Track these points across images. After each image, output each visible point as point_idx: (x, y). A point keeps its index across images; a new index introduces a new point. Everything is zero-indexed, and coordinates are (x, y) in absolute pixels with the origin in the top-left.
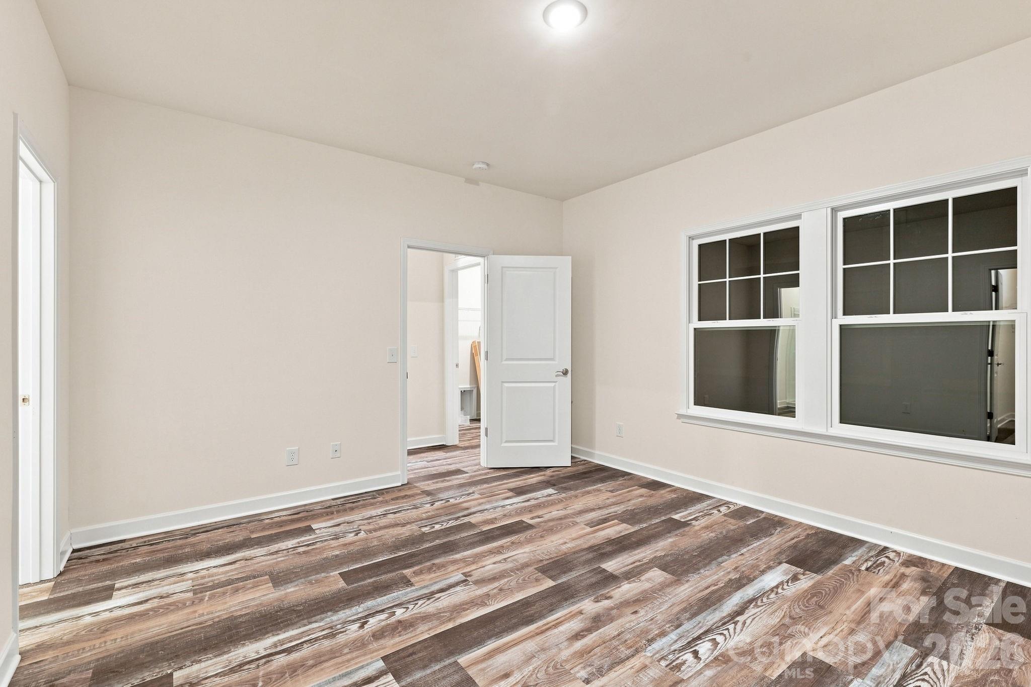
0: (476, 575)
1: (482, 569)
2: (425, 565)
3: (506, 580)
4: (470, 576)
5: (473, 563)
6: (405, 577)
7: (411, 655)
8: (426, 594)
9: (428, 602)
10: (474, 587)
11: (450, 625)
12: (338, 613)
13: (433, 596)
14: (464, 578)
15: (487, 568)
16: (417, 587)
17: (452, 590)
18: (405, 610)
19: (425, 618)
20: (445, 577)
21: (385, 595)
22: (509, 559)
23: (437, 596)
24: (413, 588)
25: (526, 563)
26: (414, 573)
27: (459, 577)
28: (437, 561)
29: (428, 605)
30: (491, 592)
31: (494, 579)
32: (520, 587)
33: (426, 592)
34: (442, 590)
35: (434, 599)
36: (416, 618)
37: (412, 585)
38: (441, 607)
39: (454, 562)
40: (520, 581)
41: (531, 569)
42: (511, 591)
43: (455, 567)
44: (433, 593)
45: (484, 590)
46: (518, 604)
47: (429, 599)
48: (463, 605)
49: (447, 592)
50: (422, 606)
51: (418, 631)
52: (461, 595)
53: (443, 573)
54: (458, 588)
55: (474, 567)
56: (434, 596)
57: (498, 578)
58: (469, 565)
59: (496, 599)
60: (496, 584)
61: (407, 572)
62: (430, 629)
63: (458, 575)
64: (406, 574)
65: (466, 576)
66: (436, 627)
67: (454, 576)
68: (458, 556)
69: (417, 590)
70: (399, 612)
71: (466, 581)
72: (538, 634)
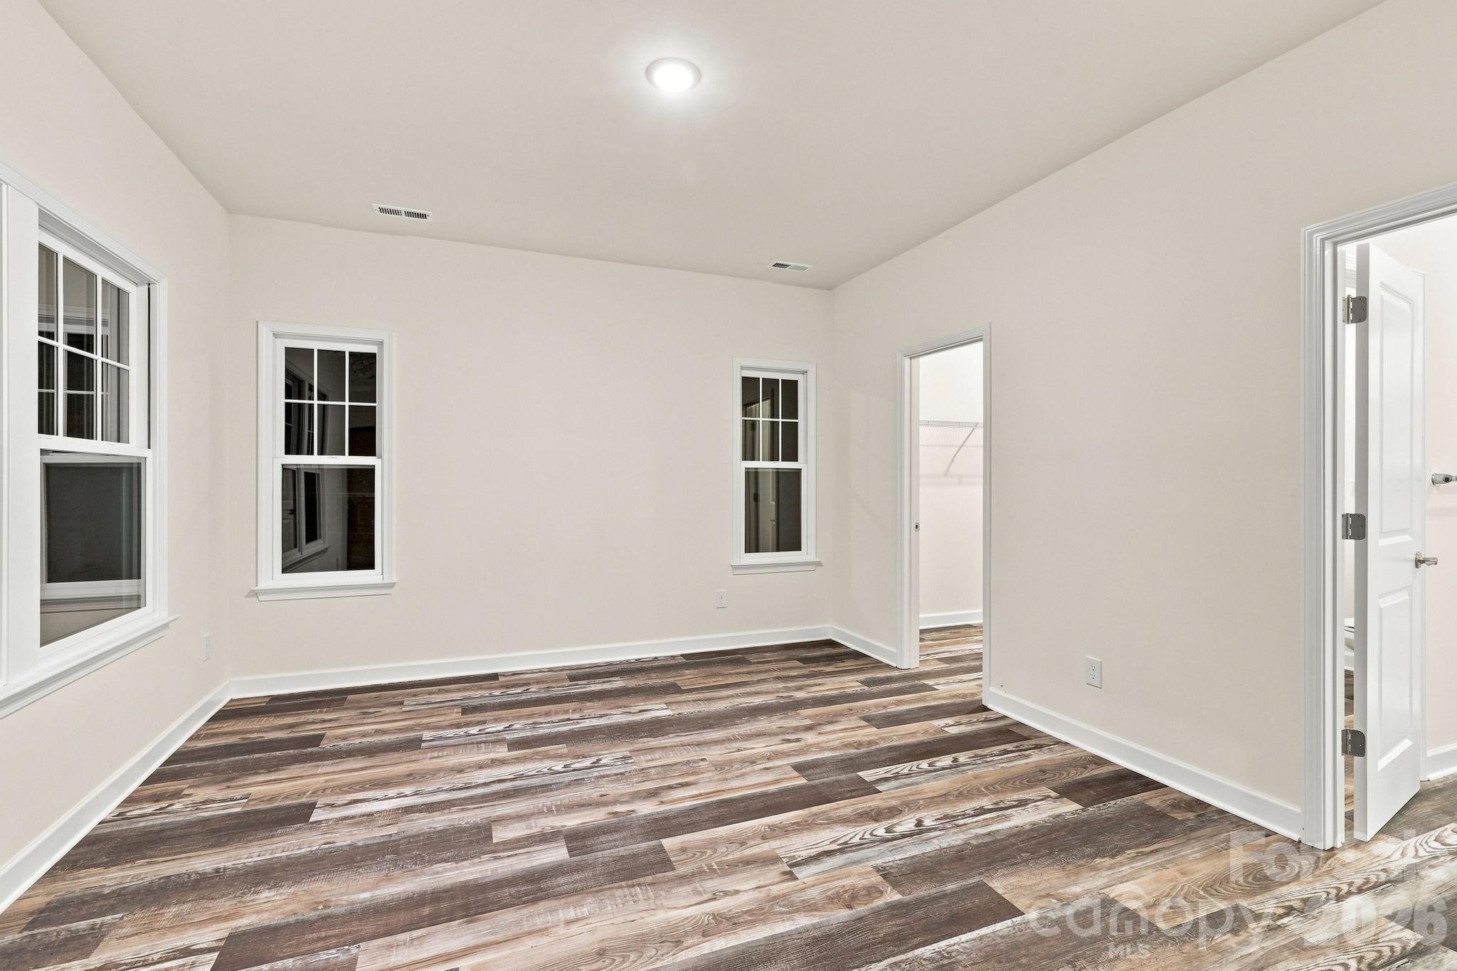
0: (773, 873)
1: (762, 883)
2: (866, 907)
3: (730, 857)
4: (785, 873)
5: (775, 898)
6: (896, 885)
7: (852, 791)
8: (853, 851)
9: (846, 839)
10: (780, 852)
11: (815, 809)
12: (963, 842)
13: (841, 847)
14: (795, 870)
15: (753, 884)
16: (868, 863)
17: (813, 852)
18: (875, 833)
19: (845, 821)
20: (826, 875)
21: (912, 858)
22: (705, 897)
23: (834, 847)
24: (873, 863)
25: (681, 884)
26: (882, 893)
27: (804, 874)
28: (843, 914)
29: (846, 835)
30: (757, 842)
31: (748, 862)
32: (713, 844)
33: (851, 854)
34: (829, 853)
35: (838, 842)
36: (856, 822)
37: (877, 869)
38: (827, 831)
39: (810, 907)
40: (709, 852)
41: (681, 870)
42: (730, 841)
43: (806, 895)
44: (841, 851)
45: (766, 847)
46: (730, 821)
47: (846, 843)
48: (799, 830)
49: (821, 849)
50: (853, 834)
51: (851, 809)
52: (801, 845)
53: (831, 885)
54: (805, 854)
55: (776, 890)
56: (838, 847)
57: (741, 862)
58: (784, 895)
59: (754, 831)
60: (748, 852)
61: (893, 896)
62: (838, 808)
63: (805, 878)
64: (895, 892)
65: (791, 873)
66: (830, 810)
67: (810, 876)
68: (803, 921)
69: (868, 859)
70: (881, 832)
71: (792, 866)
72: (724, 791)
